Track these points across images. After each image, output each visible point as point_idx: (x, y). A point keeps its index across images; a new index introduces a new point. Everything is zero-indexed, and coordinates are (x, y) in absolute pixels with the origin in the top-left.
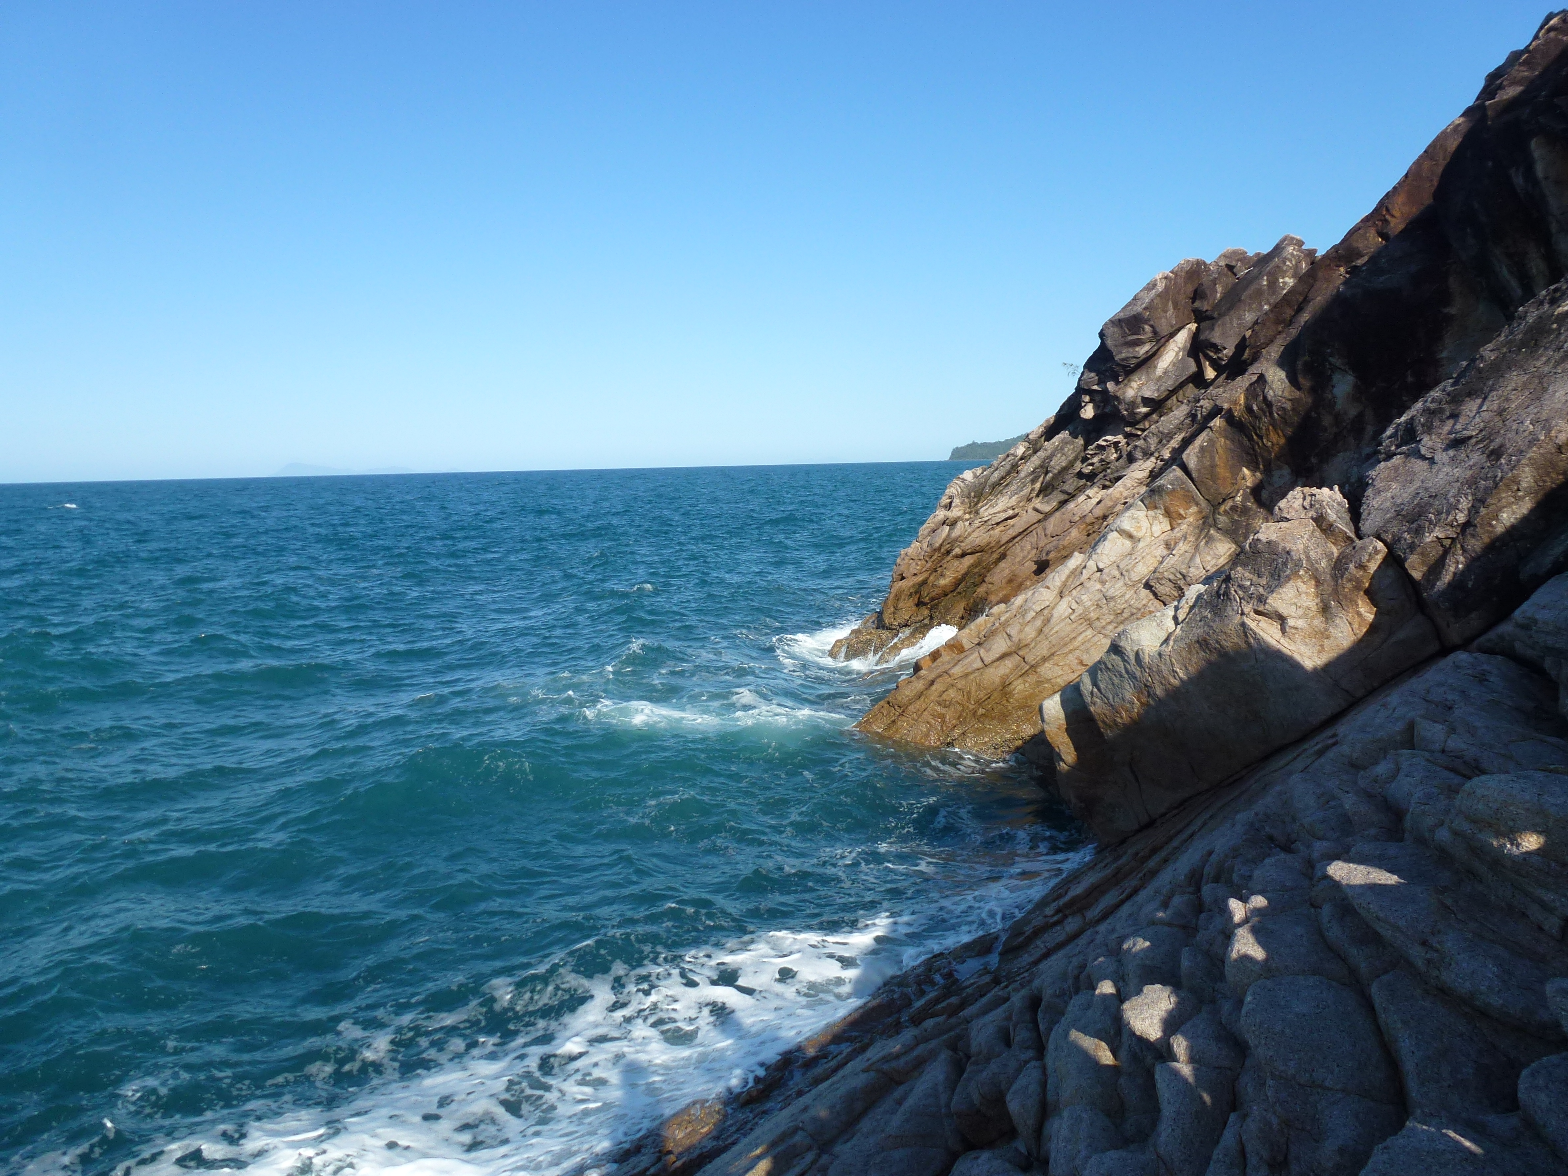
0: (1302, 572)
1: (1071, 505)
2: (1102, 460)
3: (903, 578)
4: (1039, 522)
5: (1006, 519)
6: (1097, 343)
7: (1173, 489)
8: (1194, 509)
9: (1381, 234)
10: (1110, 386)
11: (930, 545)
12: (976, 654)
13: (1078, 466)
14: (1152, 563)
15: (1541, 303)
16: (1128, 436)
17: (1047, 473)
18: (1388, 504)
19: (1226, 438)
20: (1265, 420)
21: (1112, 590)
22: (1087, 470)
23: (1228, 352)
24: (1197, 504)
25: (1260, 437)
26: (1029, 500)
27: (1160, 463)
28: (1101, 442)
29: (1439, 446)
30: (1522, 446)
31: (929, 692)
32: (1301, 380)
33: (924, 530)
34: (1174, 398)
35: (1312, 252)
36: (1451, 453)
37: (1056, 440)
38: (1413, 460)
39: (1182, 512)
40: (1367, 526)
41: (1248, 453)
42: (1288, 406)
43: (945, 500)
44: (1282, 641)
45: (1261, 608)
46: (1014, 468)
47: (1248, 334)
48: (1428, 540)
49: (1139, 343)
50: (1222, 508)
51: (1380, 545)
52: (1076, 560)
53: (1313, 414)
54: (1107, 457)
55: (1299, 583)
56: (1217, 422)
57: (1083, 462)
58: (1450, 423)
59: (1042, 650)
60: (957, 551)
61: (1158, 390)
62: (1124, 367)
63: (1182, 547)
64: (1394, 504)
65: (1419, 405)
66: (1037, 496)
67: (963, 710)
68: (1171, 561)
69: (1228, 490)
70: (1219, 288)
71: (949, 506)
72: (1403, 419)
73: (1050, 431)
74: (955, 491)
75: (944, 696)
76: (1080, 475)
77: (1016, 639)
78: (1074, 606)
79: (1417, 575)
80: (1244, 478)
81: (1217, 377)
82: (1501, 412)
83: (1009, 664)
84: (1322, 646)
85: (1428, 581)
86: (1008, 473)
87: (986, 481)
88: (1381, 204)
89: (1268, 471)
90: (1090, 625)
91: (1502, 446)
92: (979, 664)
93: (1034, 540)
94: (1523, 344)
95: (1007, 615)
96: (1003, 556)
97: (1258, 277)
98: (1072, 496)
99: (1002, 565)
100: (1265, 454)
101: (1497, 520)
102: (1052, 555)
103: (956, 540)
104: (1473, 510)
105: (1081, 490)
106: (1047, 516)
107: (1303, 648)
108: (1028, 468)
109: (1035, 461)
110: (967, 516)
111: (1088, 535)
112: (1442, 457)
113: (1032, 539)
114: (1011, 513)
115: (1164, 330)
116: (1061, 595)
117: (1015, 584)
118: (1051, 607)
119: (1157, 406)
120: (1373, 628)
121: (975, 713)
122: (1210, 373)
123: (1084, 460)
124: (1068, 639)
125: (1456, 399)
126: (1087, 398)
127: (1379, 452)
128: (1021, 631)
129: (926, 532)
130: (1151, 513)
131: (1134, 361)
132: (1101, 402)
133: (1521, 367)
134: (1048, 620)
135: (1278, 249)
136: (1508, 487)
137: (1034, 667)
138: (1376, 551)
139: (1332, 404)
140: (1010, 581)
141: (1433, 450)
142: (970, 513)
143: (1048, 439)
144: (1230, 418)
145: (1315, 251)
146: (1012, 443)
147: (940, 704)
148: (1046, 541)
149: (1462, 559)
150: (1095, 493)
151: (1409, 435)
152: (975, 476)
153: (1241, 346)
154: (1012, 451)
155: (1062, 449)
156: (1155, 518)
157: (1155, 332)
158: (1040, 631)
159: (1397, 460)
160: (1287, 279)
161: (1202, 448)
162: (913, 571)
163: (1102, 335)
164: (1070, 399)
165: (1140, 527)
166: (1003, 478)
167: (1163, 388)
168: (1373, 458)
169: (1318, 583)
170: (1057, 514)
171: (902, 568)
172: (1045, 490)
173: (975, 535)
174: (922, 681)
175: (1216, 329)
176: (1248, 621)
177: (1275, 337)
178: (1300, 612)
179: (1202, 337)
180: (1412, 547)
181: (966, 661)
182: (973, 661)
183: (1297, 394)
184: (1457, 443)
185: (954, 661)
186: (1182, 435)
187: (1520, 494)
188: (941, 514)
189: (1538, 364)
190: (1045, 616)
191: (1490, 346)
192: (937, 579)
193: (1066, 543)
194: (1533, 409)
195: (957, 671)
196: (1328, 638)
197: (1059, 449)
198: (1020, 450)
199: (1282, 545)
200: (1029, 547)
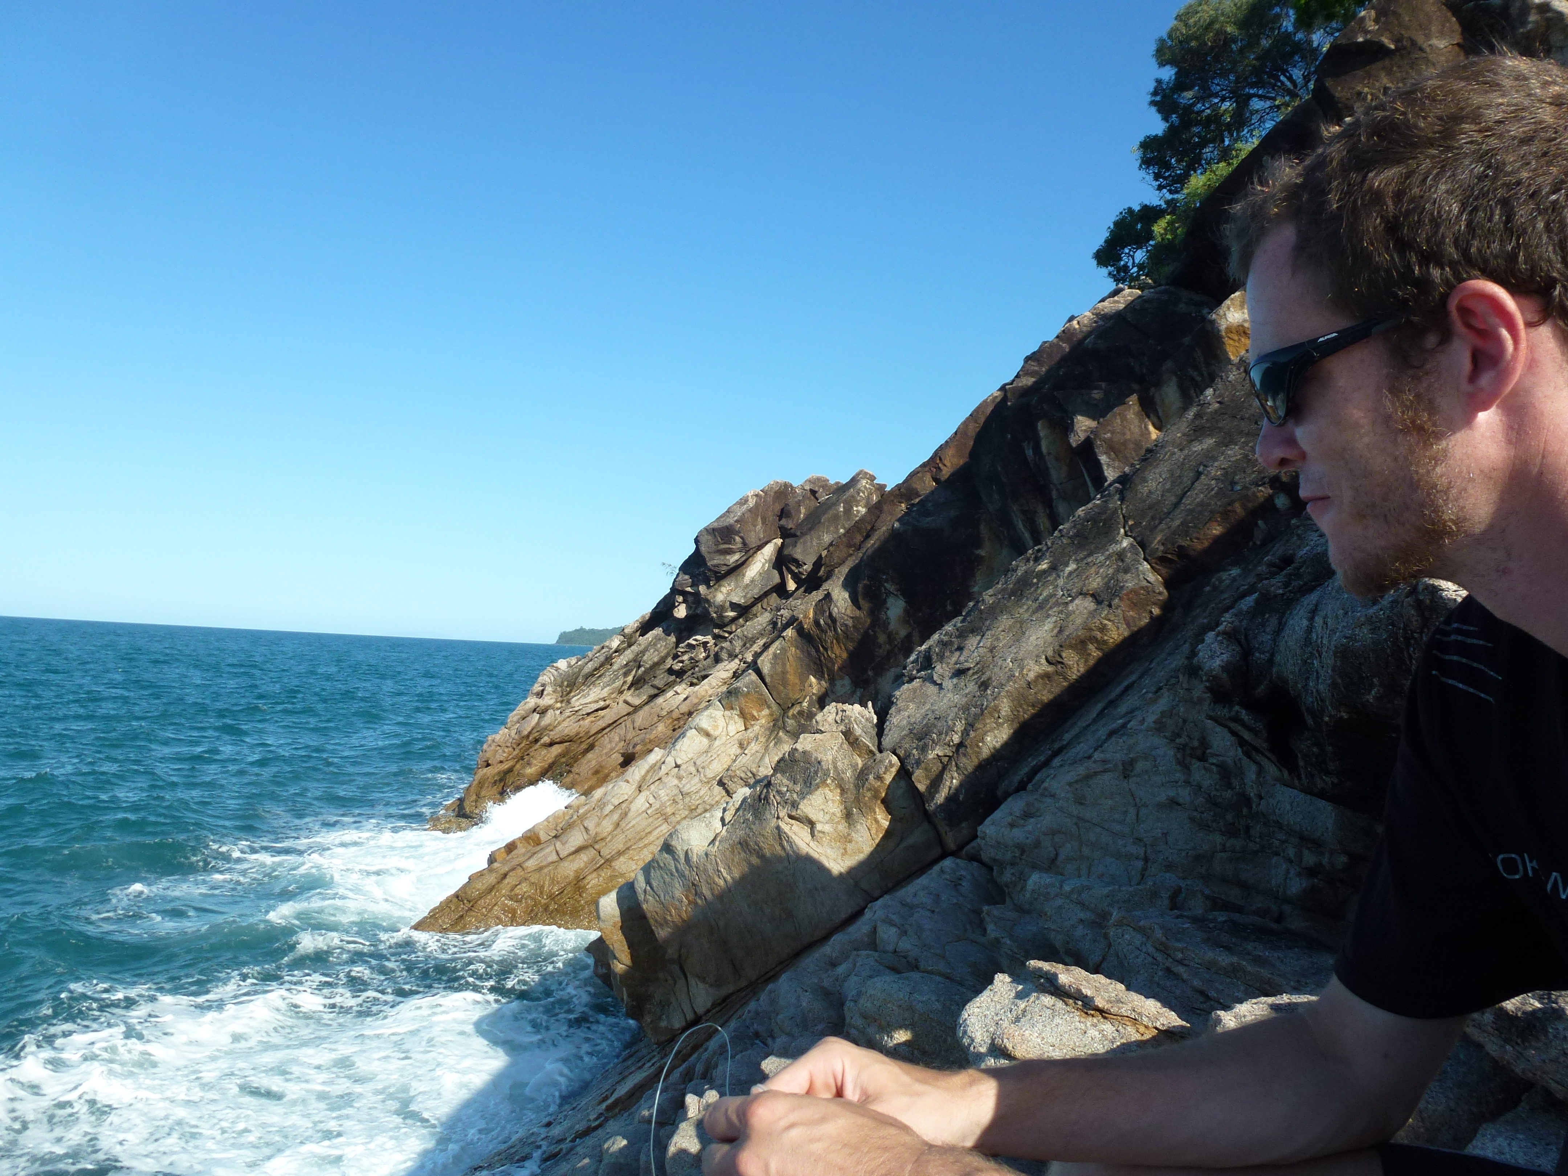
0: (829, 781)
1: (660, 700)
2: (691, 658)
3: (488, 765)
4: (628, 714)
5: (597, 710)
6: (692, 548)
7: (748, 692)
8: (766, 712)
9: (935, 479)
10: (702, 589)
11: (518, 732)
12: (552, 847)
13: (669, 662)
14: (726, 761)
15: (1028, 560)
16: (716, 637)
17: (639, 667)
18: (905, 722)
19: (797, 647)
20: (831, 634)
21: (688, 786)
22: (677, 666)
23: (808, 567)
24: (769, 707)
25: (826, 649)
26: (621, 692)
27: (743, 666)
28: (691, 641)
29: (948, 674)
30: (1003, 679)
31: (502, 885)
32: (861, 602)
33: (513, 717)
34: (759, 605)
35: (881, 487)
36: (955, 680)
37: (650, 635)
38: (928, 684)
39: (755, 714)
40: (887, 741)
41: (815, 663)
42: (850, 623)
43: (537, 688)
44: (812, 844)
45: (793, 814)
46: (608, 660)
47: (824, 553)
48: (930, 757)
49: (730, 552)
50: (790, 713)
51: (895, 759)
52: (657, 755)
53: (871, 632)
54: (697, 655)
55: (827, 791)
56: (789, 632)
57: (674, 658)
58: (957, 654)
59: (618, 844)
60: (546, 740)
61: (745, 597)
62: (716, 573)
63: (754, 747)
64: (909, 723)
65: (936, 636)
66: (629, 688)
67: (535, 905)
68: (743, 760)
69: (797, 696)
70: (803, 510)
71: (540, 694)
72: (924, 647)
73: (645, 627)
74: (548, 680)
75: (517, 891)
76: (670, 671)
77: (592, 832)
78: (652, 800)
79: (922, 787)
80: (811, 686)
81: (797, 589)
82: (992, 649)
83: (584, 857)
84: (845, 849)
85: (930, 793)
86: (602, 665)
87: (580, 670)
88: (936, 453)
89: (832, 681)
90: (666, 820)
91: (989, 679)
92: (554, 857)
93: (622, 732)
94: (1013, 593)
95: (586, 807)
96: (591, 747)
97: (836, 504)
98: (661, 691)
99: (590, 755)
100: (830, 665)
101: (983, 742)
102: (638, 748)
103: (546, 728)
104: (965, 733)
105: (670, 685)
106: (637, 709)
107: (829, 851)
108: (621, 661)
109: (629, 654)
110: (559, 705)
111: (674, 730)
112: (948, 684)
113: (620, 731)
114: (602, 704)
115: (753, 542)
116: (640, 789)
117: (601, 775)
118: (629, 801)
119: (744, 611)
120: (888, 834)
121: (546, 908)
122: (791, 585)
123: (675, 657)
124: (643, 834)
125: (962, 634)
126: (681, 599)
127: (903, 675)
128: (598, 825)
129: (515, 719)
130: (727, 713)
131: (725, 568)
132: (694, 603)
133: (1010, 612)
134: (626, 814)
135: (854, 481)
136: (991, 714)
137: (608, 861)
138: (891, 765)
139: (885, 624)
140: (596, 772)
141: (942, 676)
142: (562, 702)
143: (642, 635)
144: (800, 631)
145: (885, 486)
146: (607, 634)
147: (511, 899)
148: (634, 734)
149: (956, 775)
150: (682, 689)
151: (927, 663)
152: (569, 666)
153: (818, 564)
154: (607, 644)
155: (655, 645)
156: (731, 718)
157: (744, 544)
158: (618, 825)
159: (916, 683)
160: (860, 508)
161: (775, 656)
162: (499, 757)
163: (697, 541)
164: (665, 597)
165: (717, 726)
166: (596, 669)
167: (749, 596)
168: (899, 680)
169: (843, 791)
170: (647, 708)
171: (488, 755)
172: (636, 684)
173: (565, 724)
174: (494, 875)
175: (798, 545)
176: (782, 825)
177: (846, 559)
178: (827, 817)
179: (786, 552)
180: (918, 763)
181: (540, 855)
182: (548, 854)
183: (858, 613)
184: (960, 673)
185: (529, 854)
186: (764, 641)
187: (1001, 721)
188: (532, 701)
189: (1021, 611)
190: (623, 810)
191: (991, 592)
192: (524, 767)
193: (652, 737)
194: (1013, 649)
195: (531, 864)
196: (850, 841)
197: (652, 645)
198: (615, 643)
199: (814, 755)
200: (617, 739)
